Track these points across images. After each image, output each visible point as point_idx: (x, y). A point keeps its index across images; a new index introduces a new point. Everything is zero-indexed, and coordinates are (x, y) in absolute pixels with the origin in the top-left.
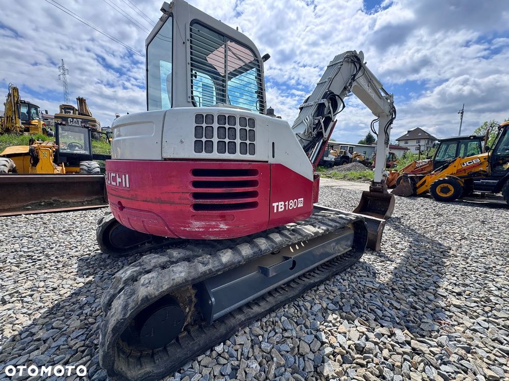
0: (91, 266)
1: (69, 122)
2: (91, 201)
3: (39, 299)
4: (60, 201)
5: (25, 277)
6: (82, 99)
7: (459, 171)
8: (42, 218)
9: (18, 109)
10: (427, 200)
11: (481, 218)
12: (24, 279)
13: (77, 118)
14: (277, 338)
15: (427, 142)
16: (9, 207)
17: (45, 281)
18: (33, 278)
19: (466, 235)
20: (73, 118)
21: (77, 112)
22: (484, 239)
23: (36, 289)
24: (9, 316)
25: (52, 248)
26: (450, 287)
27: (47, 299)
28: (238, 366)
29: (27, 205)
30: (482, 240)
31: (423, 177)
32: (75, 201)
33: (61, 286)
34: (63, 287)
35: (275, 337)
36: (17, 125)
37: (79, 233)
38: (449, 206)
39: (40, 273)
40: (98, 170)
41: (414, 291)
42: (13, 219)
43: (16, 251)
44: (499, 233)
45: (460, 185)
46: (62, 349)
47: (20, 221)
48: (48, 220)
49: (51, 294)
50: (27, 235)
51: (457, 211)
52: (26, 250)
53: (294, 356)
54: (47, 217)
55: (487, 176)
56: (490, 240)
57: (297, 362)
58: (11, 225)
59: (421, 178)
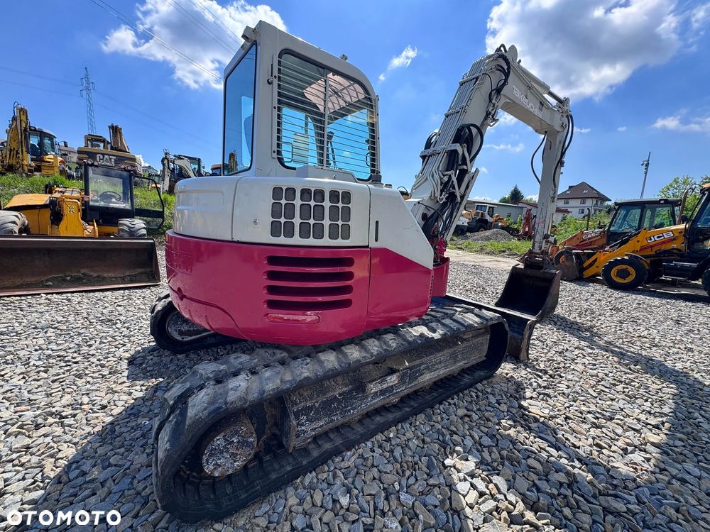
0: (148, 374)
1: (98, 159)
2: (135, 276)
3: (84, 421)
4: (91, 276)
5: (60, 389)
6: (117, 127)
7: (643, 248)
8: (69, 300)
9: (27, 139)
10: (598, 286)
11: (674, 315)
12: (60, 391)
13: (109, 155)
14: (418, 487)
15: (595, 203)
16: (22, 282)
17: (88, 394)
18: (72, 390)
19: (657, 341)
20: (103, 155)
21: (109, 146)
22: (682, 347)
23: (78, 406)
24: (47, 445)
25: (90, 346)
26: (643, 417)
27: (96, 421)
28: (373, 525)
29: (47, 281)
30: (679, 348)
31: (593, 254)
32: (113, 275)
33: (112, 403)
34: (115, 405)
35: (417, 486)
36: (25, 162)
37: (124, 323)
38: (628, 296)
39: (80, 382)
40: (144, 232)
41: (596, 421)
42: (29, 301)
43: (41, 349)
44: (701, 339)
45: (644, 267)
46: (128, 496)
47: (40, 304)
48: (79, 303)
49: (100, 414)
50: (52, 325)
51: (640, 304)
52: (55, 348)
53: (446, 512)
54: (76, 298)
55: (682, 257)
56: (691, 348)
57: (451, 521)
58: (27, 309)
59: (590, 255)
